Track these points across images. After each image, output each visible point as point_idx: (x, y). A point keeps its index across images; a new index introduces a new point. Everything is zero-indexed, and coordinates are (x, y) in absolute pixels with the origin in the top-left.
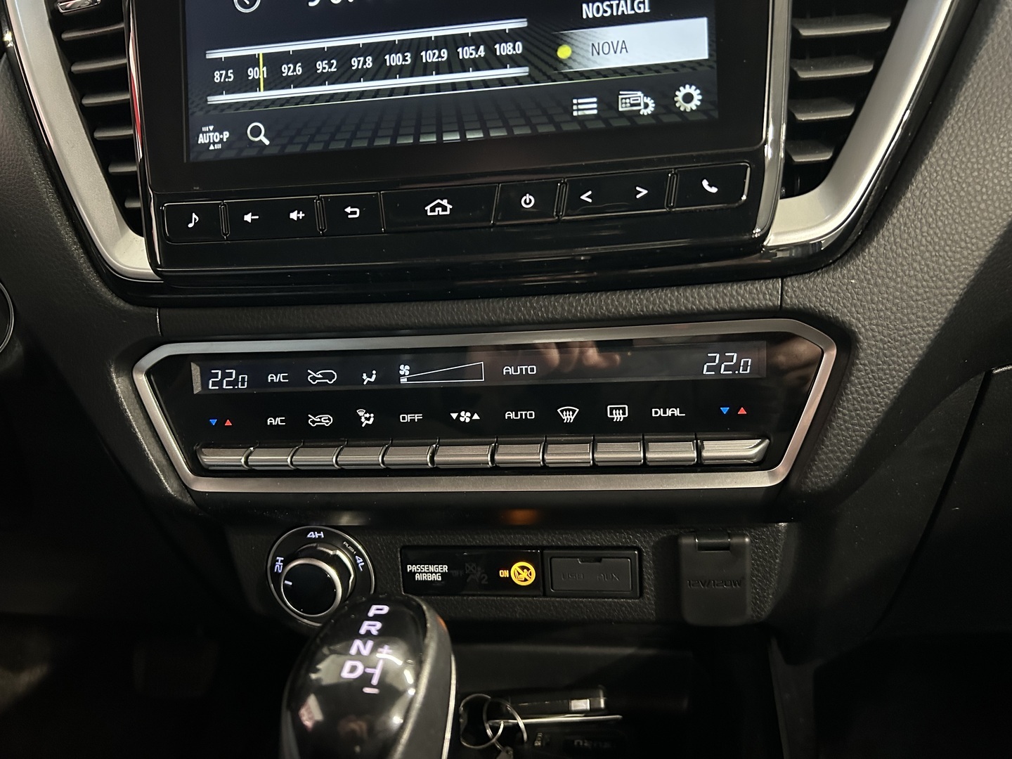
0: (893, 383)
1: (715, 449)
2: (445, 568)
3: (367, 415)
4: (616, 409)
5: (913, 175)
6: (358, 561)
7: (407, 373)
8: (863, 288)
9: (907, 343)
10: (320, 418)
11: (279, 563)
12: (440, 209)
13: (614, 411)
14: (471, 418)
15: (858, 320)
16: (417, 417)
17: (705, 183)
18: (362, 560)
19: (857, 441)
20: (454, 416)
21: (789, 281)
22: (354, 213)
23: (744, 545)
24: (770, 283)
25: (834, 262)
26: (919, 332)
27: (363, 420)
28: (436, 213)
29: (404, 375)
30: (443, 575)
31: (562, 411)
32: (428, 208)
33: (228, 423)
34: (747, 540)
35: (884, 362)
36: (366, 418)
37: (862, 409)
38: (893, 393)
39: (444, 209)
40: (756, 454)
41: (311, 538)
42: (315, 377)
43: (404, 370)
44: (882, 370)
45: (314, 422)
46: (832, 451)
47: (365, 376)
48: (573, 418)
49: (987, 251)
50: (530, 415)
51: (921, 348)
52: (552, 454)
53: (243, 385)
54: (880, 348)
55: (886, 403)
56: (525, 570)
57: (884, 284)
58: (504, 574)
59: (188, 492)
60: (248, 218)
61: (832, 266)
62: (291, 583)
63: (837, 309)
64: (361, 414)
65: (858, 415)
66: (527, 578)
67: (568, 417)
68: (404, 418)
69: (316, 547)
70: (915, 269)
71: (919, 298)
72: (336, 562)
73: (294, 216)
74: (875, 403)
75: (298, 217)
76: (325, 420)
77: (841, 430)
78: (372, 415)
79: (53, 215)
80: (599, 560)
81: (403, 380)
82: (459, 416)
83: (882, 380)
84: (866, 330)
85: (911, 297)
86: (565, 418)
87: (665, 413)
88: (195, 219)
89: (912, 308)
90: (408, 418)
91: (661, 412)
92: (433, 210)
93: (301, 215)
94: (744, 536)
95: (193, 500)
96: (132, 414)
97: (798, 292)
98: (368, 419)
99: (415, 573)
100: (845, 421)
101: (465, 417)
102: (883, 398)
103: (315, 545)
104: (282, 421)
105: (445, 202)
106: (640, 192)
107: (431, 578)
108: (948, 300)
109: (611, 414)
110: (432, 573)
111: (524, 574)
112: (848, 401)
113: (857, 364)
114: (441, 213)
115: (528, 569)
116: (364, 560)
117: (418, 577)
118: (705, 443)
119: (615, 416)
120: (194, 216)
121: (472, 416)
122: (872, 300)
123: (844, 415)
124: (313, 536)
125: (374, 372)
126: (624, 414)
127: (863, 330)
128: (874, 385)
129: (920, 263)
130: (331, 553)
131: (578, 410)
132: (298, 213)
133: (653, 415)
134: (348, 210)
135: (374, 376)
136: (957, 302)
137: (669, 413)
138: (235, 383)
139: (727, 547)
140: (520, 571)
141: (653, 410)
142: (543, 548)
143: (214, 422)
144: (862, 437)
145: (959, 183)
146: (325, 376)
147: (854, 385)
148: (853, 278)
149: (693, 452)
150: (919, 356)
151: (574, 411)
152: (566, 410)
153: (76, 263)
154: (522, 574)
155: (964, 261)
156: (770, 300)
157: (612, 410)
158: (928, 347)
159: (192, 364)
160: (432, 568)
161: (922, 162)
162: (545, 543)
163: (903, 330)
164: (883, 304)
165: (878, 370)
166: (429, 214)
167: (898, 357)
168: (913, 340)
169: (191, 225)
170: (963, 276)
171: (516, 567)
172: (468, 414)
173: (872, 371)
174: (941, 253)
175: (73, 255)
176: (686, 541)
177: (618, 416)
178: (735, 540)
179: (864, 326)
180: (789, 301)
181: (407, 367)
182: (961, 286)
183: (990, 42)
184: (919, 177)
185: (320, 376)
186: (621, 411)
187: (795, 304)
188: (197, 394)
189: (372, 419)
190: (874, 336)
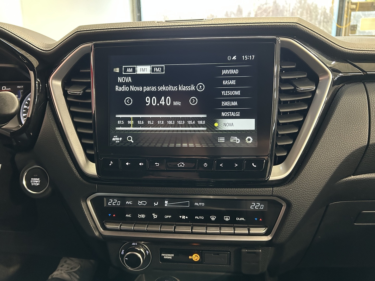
0: (301, 216)
1: (253, 231)
2: (173, 255)
3: (155, 215)
4: (226, 217)
5: (307, 162)
6: (147, 252)
7: (167, 203)
8: (294, 191)
9: (305, 206)
10: (142, 215)
11: (123, 252)
12: (181, 165)
13: (226, 218)
14: (185, 218)
15: (292, 199)
16: (170, 217)
17: (253, 164)
18: (148, 252)
19: (290, 231)
20: (180, 217)
21: (274, 188)
22: (158, 164)
23: (260, 252)
24: (269, 189)
25: (286, 184)
26: (308, 203)
27: (154, 216)
28: (180, 166)
29: (166, 204)
30: (172, 257)
31: (211, 217)
32: (178, 164)
33: (114, 215)
34: (260, 251)
35: (299, 211)
36: (155, 216)
37: (293, 222)
38: (300, 218)
39: (183, 165)
40: (264, 233)
41: (133, 245)
42: (140, 203)
43: (166, 202)
44: (298, 213)
45: (139, 216)
46: (284, 233)
47: (155, 203)
48: (214, 219)
49: (326, 183)
50: (202, 218)
51: (308, 207)
52: (209, 230)
53: (119, 204)
54: (297, 207)
55: (299, 221)
56: (197, 257)
57: (299, 191)
58: (190, 257)
59: (101, 234)
60: (127, 164)
61: (286, 185)
62: (127, 259)
63: (287, 197)
64: (153, 215)
65: (291, 224)
66: (197, 259)
67: (213, 219)
68: (166, 217)
69: (134, 248)
70: (307, 187)
71: (308, 194)
72: (140, 252)
73: (140, 164)
74: (296, 221)
75: (142, 165)
76: (143, 216)
77: (287, 228)
78: (157, 215)
79: (65, 154)
80: (218, 254)
81: (166, 205)
82: (182, 217)
83: (298, 215)
84: (294, 202)
85: (306, 194)
86: (212, 219)
87: (240, 219)
88: (112, 163)
89: (306, 196)
90: (167, 217)
91: (239, 219)
92: (179, 165)
93: (143, 164)
94: (260, 250)
95: (103, 237)
96: (86, 213)
97: (276, 192)
98: (156, 216)
99: (164, 256)
100: (288, 226)
101: (184, 217)
102: (298, 220)
103: (134, 247)
104: (130, 216)
105: (183, 163)
106: (236, 165)
107: (168, 258)
108: (315, 195)
109: (225, 219)
110: (169, 256)
111: (196, 258)
112: (289, 220)
113: (291, 211)
114: (182, 166)
115: (197, 256)
116: (149, 252)
117: (165, 257)
118: (251, 228)
119: (226, 219)
120: (111, 162)
121: (186, 217)
122: (296, 194)
123: (288, 224)
124: (134, 244)
125: (157, 202)
126: (229, 219)
127: (293, 202)
128: (296, 216)
129: (308, 186)
130: (139, 249)
131: (216, 217)
132: (142, 163)
133: (237, 219)
134: (156, 163)
135: (157, 204)
136: (318, 196)
137: (241, 219)
138: (116, 203)
139: (255, 253)
140: (195, 257)
141: (237, 218)
142: (202, 250)
143: (110, 215)
144: (292, 230)
145: (319, 165)
146: (143, 203)
147: (291, 216)
148: (291, 189)
149: (247, 231)
150: (308, 209)
151: (215, 217)
152: (212, 217)
153: (72, 169)
154: (196, 257)
155: (319, 185)
156: (269, 194)
157: (225, 217)
158: (310, 207)
159: (104, 198)
160: (169, 255)
161: (310, 159)
162: (203, 249)
163: (303, 203)
164: (298, 196)
165: (297, 212)
166: (178, 166)
167: (302, 209)
168: (306, 205)
169: (110, 165)
170: (319, 189)
171: (194, 255)
172: (185, 216)
173: (295, 213)
174: (314, 183)
175: (71, 167)
176: (243, 250)
177: (227, 219)
178: (257, 251)
179: (293, 201)
180: (274, 194)
181: (167, 201)
182: (319, 191)
183: (328, 127)
184: (309, 163)
185: (142, 203)
186: (228, 218)
187: (276, 195)
188: (105, 207)
189: (157, 217)
190: (296, 204)
